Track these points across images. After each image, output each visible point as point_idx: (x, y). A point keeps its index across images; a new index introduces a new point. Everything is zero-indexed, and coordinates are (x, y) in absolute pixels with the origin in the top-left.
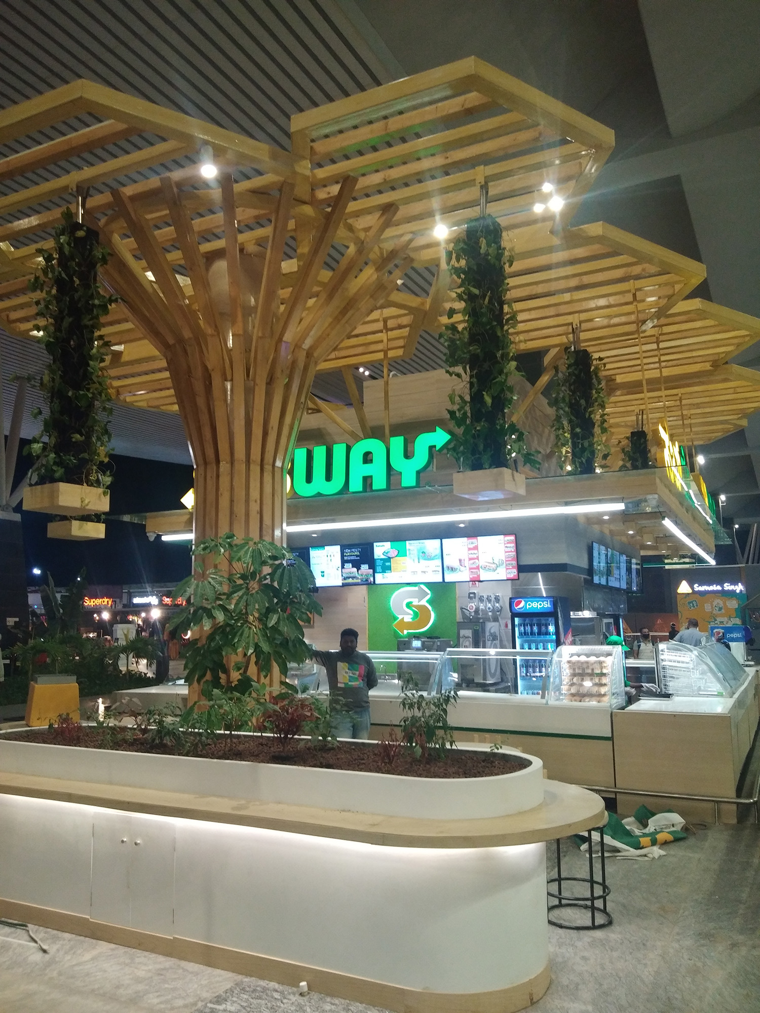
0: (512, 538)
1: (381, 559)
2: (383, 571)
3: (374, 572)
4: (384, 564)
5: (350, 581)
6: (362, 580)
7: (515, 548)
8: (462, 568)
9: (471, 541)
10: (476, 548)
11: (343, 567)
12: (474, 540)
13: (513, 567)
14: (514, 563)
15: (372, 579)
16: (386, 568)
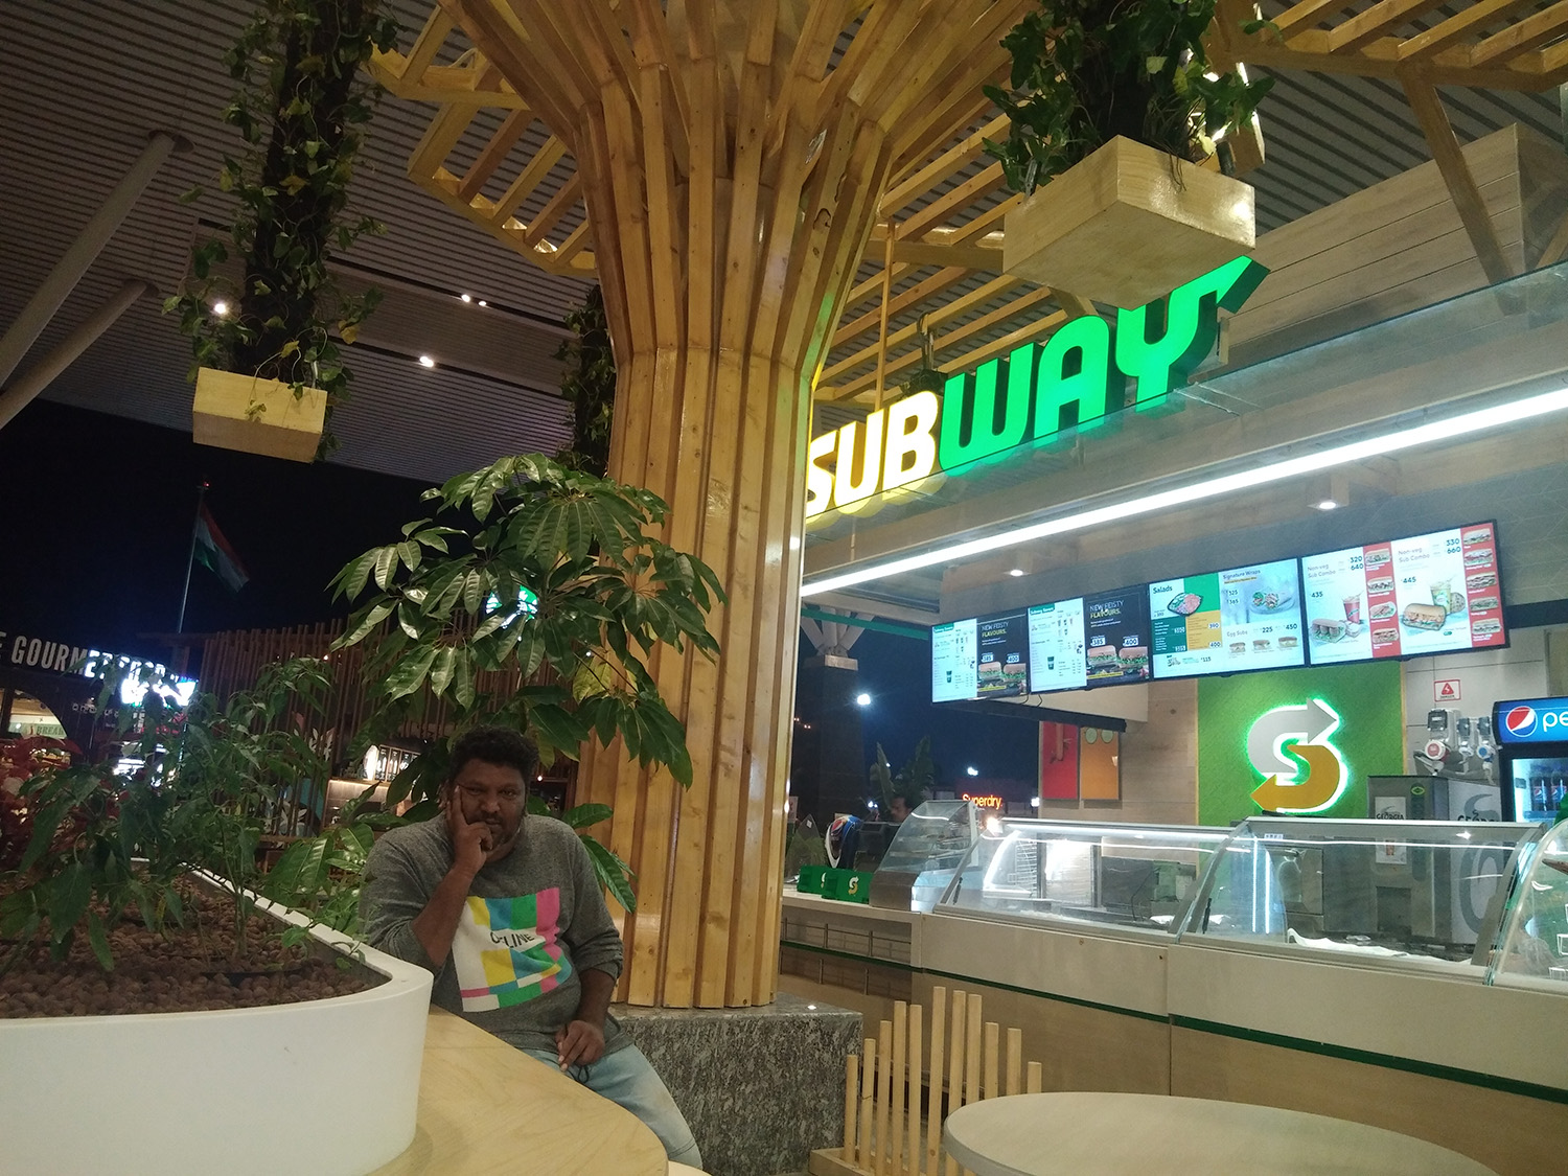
0: (1485, 531)
1: (1165, 621)
2: (1170, 650)
3: (1151, 654)
4: (1170, 632)
5: (1103, 674)
6: (1126, 673)
7: (1492, 559)
8: (1354, 627)
9: (1373, 553)
10: (1387, 570)
11: (1088, 646)
12: (1381, 551)
13: (1491, 614)
14: (1493, 600)
15: (1146, 668)
16: (1177, 642)
